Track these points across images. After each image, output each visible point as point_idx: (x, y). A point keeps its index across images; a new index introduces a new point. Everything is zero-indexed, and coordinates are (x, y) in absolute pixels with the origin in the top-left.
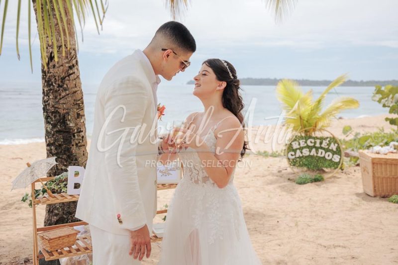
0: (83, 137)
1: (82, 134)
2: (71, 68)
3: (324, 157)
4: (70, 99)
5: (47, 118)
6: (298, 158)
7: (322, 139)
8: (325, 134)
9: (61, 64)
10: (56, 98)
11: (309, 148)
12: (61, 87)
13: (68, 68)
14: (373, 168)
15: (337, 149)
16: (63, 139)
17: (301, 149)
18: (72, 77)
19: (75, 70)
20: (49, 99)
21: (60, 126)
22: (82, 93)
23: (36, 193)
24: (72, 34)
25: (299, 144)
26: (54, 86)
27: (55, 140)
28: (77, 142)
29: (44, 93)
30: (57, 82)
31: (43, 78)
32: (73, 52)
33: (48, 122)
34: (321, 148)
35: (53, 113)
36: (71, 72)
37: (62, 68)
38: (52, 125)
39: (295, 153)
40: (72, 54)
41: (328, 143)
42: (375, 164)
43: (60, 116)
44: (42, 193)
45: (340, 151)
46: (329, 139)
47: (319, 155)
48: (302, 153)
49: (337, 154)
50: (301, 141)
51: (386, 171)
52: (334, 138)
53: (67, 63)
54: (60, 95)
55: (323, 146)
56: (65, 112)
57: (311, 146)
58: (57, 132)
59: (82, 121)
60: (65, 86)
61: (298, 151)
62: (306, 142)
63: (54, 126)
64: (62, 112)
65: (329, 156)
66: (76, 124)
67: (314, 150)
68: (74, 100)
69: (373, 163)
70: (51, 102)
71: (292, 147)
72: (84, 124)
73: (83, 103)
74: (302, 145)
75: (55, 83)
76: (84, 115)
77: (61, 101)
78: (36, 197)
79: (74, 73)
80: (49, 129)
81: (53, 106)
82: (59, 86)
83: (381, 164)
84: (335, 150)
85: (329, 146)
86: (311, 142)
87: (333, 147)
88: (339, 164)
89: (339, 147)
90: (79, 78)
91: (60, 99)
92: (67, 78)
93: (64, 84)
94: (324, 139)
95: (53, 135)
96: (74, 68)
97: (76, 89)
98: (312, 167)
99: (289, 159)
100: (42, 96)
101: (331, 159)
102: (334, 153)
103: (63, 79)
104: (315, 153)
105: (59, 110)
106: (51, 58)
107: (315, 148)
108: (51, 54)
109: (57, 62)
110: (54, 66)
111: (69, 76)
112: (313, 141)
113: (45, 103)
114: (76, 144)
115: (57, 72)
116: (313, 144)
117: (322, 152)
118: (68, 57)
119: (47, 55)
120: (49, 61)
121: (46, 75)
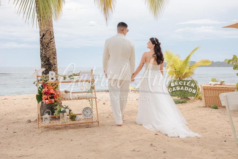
0: (56, 67)
1: (56, 66)
2: (51, 39)
3: (188, 91)
4: (51, 51)
5: (42, 59)
6: (174, 91)
8: (189, 79)
10: (45, 51)
11: (180, 86)
12: (48, 46)
14: (204, 92)
15: (195, 86)
16: (48, 67)
17: (175, 86)
18: (52, 43)
19: (53, 40)
21: (47, 62)
22: (56, 49)
24: (52, 26)
28: (54, 68)
31: (40, 44)
32: (52, 33)
33: (42, 61)
35: (44, 57)
36: (51, 41)
37: (48, 39)
40: (52, 34)
41: (190, 83)
42: (205, 90)
43: (47, 58)
46: (190, 81)
47: (185, 90)
50: (175, 83)
51: (211, 93)
53: (50, 37)
55: (187, 85)
57: (181, 85)
58: (46, 64)
59: (55, 60)
60: (49, 46)
61: (174, 88)
62: (178, 83)
63: (45, 62)
64: (48, 56)
66: (53, 62)
67: (182, 87)
68: (53, 52)
70: (43, 53)
71: (171, 86)
72: (57, 62)
73: (56, 53)
75: (45, 45)
76: (56, 58)
77: (48, 52)
80: (42, 64)
82: (47, 46)
83: (208, 90)
84: (193, 87)
85: (191, 85)
86: (181, 83)
90: (55, 43)
91: (47, 51)
94: (188, 81)
95: (44, 66)
97: (53, 48)
98: (181, 96)
100: (40, 50)
101: (192, 92)
102: (193, 88)
103: (48, 43)
104: (183, 89)
105: (47, 56)
106: (43, 35)
107: (183, 86)
108: (44, 34)
109: (46, 37)
110: (45, 38)
111: (50, 42)
112: (182, 82)
113: (41, 53)
114: (53, 70)
115: (46, 41)
116: (182, 84)
117: (187, 88)
118: (50, 35)
119: (42, 34)
120: (43, 37)
121: (42, 42)
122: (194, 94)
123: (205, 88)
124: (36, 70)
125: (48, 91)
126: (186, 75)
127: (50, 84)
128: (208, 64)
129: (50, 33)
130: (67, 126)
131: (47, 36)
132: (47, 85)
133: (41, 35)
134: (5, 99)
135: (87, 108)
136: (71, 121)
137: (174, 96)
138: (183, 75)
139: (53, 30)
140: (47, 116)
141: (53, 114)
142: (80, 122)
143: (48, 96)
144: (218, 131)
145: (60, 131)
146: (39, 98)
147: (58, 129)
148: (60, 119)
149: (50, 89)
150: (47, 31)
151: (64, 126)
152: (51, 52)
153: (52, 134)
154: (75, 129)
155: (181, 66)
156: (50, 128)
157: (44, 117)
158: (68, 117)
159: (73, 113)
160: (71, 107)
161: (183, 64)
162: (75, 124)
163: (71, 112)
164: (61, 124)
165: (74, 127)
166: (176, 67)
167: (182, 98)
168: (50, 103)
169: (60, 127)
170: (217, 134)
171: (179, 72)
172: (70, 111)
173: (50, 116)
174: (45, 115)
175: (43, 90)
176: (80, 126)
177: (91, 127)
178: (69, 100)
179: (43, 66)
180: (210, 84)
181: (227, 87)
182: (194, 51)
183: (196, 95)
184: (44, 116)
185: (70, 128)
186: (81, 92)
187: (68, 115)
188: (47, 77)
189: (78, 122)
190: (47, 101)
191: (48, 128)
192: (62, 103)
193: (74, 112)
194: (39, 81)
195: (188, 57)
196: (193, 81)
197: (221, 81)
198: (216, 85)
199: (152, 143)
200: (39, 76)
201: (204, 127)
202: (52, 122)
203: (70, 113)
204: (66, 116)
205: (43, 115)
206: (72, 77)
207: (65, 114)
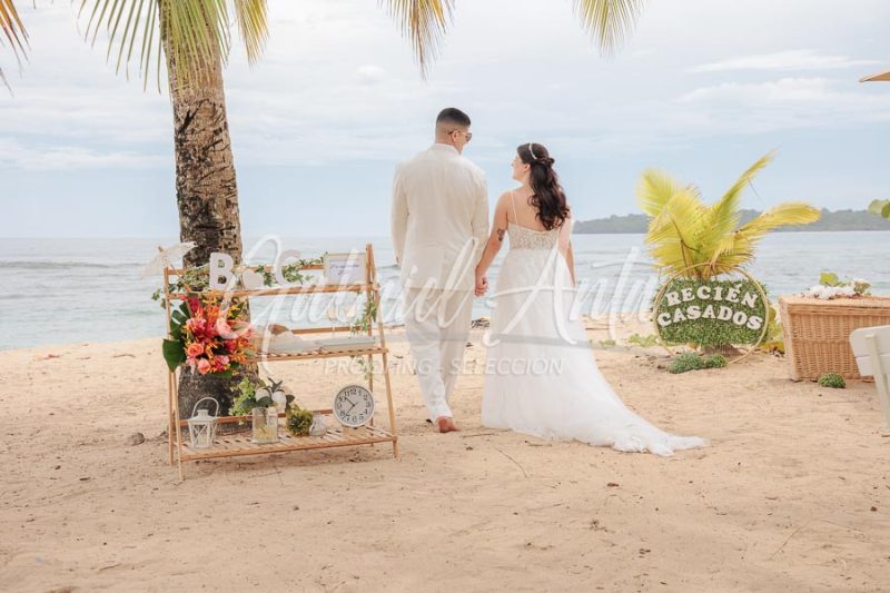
0: (235, 236)
1: (234, 231)
2: (216, 132)
3: (731, 320)
5: (183, 207)
6: (678, 324)
7: (727, 286)
8: (737, 276)
9: (202, 127)
11: (700, 305)
12: (203, 161)
13: (212, 134)
14: (794, 324)
15: (756, 304)
17: (683, 306)
18: (218, 147)
19: (222, 135)
20: (185, 180)
21: (202, 219)
22: (234, 171)
24: (219, 84)
25: (681, 297)
26: (192, 160)
28: (227, 242)
29: (178, 171)
30: (197, 155)
31: (177, 150)
33: (185, 215)
34: (727, 303)
35: (191, 199)
36: (217, 139)
37: (203, 133)
38: (190, 217)
39: (672, 315)
40: (219, 113)
41: (739, 292)
43: (201, 204)
44: (177, 287)
45: (763, 308)
46: (740, 285)
47: (721, 317)
49: (755, 314)
50: (684, 291)
51: (818, 329)
52: (751, 283)
53: (211, 125)
54: (201, 173)
55: (728, 298)
56: (208, 197)
57: (706, 300)
58: (197, 227)
59: (233, 212)
60: (209, 159)
61: (678, 310)
62: (694, 293)
63: (194, 219)
64: (204, 197)
65: (740, 318)
66: (225, 217)
67: (710, 307)
68: (222, 181)
70: (188, 184)
71: (667, 304)
72: (238, 218)
73: (235, 186)
74: (685, 299)
75: (194, 156)
76: (237, 204)
77: (203, 182)
78: (170, 293)
79: (222, 140)
80: (185, 224)
81: (191, 190)
82: (200, 160)
84: (752, 305)
85: (741, 299)
86: (705, 292)
88: (760, 334)
89: (761, 301)
90: (229, 150)
91: (202, 178)
92: (212, 148)
93: (206, 156)
94: (732, 286)
95: (192, 232)
97: (223, 165)
98: (706, 341)
99: (659, 326)
100: (176, 176)
101: (745, 325)
102: (750, 312)
103: (206, 149)
104: (712, 314)
105: (201, 196)
106: (188, 120)
107: (713, 302)
108: (188, 113)
109: (198, 125)
110: (193, 131)
111: (214, 145)
112: (709, 290)
113: (180, 186)
114: (226, 246)
115: (196, 139)
116: (708, 296)
117: (726, 312)
118: (212, 118)
119: (182, 115)
120: (185, 124)
121: (182, 145)
122: (756, 334)
123: (795, 310)
124: (161, 249)
125: (205, 325)
126: (723, 262)
127: (215, 300)
128: (806, 220)
129: (214, 108)
130: (280, 457)
131: (201, 121)
132: (204, 305)
133: (177, 119)
134: (51, 356)
135: (352, 389)
136: (294, 438)
137: (679, 341)
138: (714, 261)
139: (223, 99)
140: (202, 417)
141: (224, 413)
142: (328, 439)
143: (206, 344)
144: (846, 470)
145: (254, 473)
146: (175, 352)
147: (243, 465)
148: (254, 429)
149: (215, 319)
150: (201, 102)
151: (267, 456)
152: (216, 179)
153: (222, 485)
154: (310, 468)
155: (705, 227)
156: (215, 463)
157: (192, 421)
158: (283, 421)
159: (302, 409)
160: (290, 387)
161: (713, 222)
162: (308, 446)
163: (291, 404)
164: (256, 447)
165: (304, 458)
166: (683, 232)
167: (707, 350)
168: (215, 370)
169: (252, 458)
170: (841, 481)
171: (698, 251)
172: (290, 398)
173: (216, 418)
174: (196, 414)
175: (188, 322)
176: (326, 455)
177: (367, 459)
178: (284, 359)
179: (186, 233)
180: (816, 296)
181: (878, 303)
182: (753, 169)
183: (761, 338)
184: (193, 419)
185: (291, 463)
186: (329, 330)
187: (281, 416)
188: (203, 274)
189: (319, 440)
190: (203, 363)
191: (209, 464)
192: (257, 371)
193: (304, 404)
194: (171, 288)
195: (730, 197)
196: (748, 286)
197: (856, 283)
198: (838, 297)
199: (596, 518)
200: (173, 272)
201: (793, 457)
202: (221, 442)
203: (288, 407)
204: (275, 419)
205: (189, 416)
206: (294, 274)
207: (271, 410)
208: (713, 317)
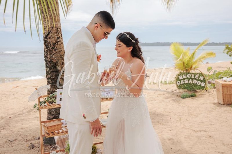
2: (58, 38)
3: (196, 84)
4: (58, 54)
5: (47, 64)
6: (182, 84)
7: (195, 74)
8: (197, 71)
9: (53, 36)
10: (51, 54)
11: (188, 79)
12: (54, 48)
13: (57, 39)
14: (223, 89)
15: (203, 79)
16: (55, 75)
17: (184, 79)
18: (59, 43)
20: (47, 55)
21: (53, 69)
22: (64, 51)
23: (41, 103)
24: (59, 21)
25: (183, 77)
26: (50, 48)
27: (51, 76)
28: (62, 77)
29: (45, 52)
30: (51, 46)
31: (44, 44)
32: (59, 30)
33: (47, 67)
34: (195, 79)
35: (49, 62)
37: (53, 38)
38: (49, 68)
39: (181, 82)
40: (59, 31)
41: (198, 76)
42: (224, 87)
43: (53, 64)
44: (43, 103)
45: (205, 80)
46: (199, 74)
47: (194, 82)
48: (184, 82)
49: (203, 82)
50: (184, 75)
51: (230, 91)
52: (202, 73)
53: (56, 36)
54: (53, 53)
55: (195, 78)
56: (56, 61)
58: (52, 72)
60: (56, 48)
61: (182, 81)
62: (186, 76)
63: (50, 69)
64: (54, 61)
65: (199, 83)
66: (62, 68)
67: (191, 80)
68: (60, 55)
69: (223, 87)
70: (48, 56)
71: (179, 79)
74: (184, 78)
75: (50, 47)
77: (54, 56)
78: (41, 105)
79: (60, 41)
80: (48, 70)
81: (50, 59)
82: (52, 48)
83: (227, 87)
84: (202, 80)
85: (199, 78)
86: (189, 76)
87: (201, 78)
88: (204, 88)
89: (205, 78)
90: (63, 43)
91: (53, 55)
93: (55, 47)
95: (50, 74)
96: (60, 39)
97: (61, 49)
98: (190, 89)
99: (177, 85)
101: (200, 85)
102: (202, 81)
103: (54, 44)
105: (53, 61)
106: (48, 34)
108: (48, 31)
109: (51, 36)
110: (50, 38)
111: (57, 43)
113: (46, 57)
115: (51, 40)
118: (56, 33)
119: (46, 32)
120: (47, 36)
121: (46, 43)
124: (36, 89)
129: (57, 30)
131: (53, 34)
133: (44, 33)
137: (182, 89)
139: (60, 26)
150: (53, 27)
171: (187, 65)
179: (48, 74)
188: (53, 97)
200: (41, 97)
208: (192, 82)
